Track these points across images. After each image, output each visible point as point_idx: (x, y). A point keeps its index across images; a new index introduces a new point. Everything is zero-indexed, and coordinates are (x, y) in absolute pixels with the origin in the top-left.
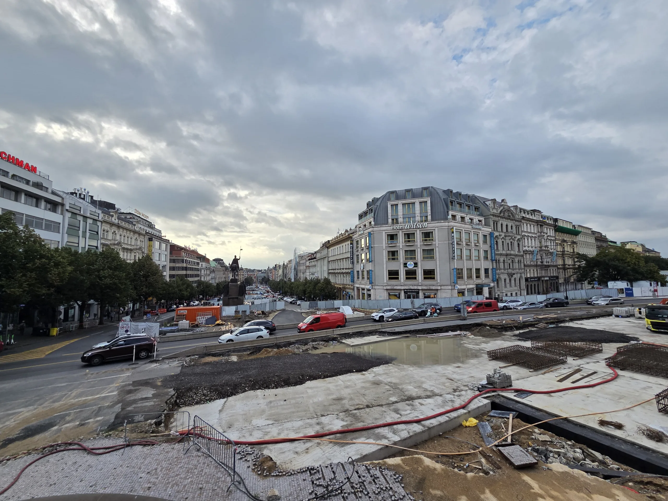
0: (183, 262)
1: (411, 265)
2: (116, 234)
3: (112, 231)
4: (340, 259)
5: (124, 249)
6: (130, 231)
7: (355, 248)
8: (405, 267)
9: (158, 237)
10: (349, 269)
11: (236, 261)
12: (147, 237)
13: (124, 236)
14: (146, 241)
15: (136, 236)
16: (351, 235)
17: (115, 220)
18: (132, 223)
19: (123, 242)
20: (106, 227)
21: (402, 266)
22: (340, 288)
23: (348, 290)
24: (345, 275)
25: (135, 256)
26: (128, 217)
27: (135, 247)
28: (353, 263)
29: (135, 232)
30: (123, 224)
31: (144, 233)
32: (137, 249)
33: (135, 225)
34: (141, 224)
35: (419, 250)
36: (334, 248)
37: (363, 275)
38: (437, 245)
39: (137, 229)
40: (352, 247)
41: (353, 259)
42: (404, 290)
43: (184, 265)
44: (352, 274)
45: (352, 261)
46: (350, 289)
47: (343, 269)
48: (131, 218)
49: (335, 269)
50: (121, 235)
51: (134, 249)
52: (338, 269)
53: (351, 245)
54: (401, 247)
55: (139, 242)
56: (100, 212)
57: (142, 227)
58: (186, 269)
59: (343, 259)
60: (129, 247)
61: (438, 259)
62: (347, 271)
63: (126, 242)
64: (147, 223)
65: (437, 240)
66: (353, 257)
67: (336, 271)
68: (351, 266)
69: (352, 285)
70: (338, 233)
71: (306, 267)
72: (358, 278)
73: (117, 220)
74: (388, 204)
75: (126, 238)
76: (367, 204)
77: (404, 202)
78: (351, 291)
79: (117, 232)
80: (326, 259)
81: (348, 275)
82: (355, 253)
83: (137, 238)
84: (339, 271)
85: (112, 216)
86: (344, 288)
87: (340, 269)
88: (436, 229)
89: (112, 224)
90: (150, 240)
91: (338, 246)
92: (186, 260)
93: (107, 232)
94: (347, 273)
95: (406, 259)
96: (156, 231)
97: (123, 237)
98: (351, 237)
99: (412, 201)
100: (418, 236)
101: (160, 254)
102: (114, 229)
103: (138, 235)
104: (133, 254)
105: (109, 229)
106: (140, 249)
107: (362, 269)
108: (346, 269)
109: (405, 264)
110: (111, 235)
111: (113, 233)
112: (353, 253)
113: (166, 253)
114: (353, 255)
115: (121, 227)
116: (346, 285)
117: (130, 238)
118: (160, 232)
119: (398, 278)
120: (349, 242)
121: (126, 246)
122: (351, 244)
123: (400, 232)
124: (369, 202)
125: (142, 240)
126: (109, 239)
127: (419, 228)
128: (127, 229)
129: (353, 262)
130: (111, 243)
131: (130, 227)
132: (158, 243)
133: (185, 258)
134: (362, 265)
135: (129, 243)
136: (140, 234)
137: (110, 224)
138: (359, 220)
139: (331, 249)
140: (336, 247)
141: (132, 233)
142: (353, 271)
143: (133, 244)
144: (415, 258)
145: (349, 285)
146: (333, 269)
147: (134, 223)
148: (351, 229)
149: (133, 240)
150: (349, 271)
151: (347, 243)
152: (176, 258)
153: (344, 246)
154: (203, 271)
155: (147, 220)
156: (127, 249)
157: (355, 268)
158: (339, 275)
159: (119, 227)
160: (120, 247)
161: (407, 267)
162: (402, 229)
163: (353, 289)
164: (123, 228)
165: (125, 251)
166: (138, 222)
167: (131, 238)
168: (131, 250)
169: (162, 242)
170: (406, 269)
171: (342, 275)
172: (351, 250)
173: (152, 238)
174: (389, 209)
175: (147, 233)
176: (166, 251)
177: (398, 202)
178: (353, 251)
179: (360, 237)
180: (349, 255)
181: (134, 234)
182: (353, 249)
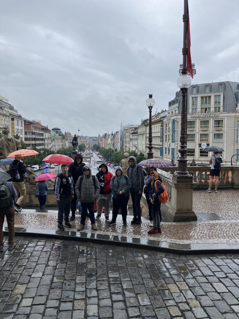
0: (32, 134)
1: (204, 146)
4: (154, 137)
6: (1, 114)
7: (164, 129)
8: (199, 147)
9: (16, 116)
10: (160, 145)
12: (10, 117)
14: (10, 120)
16: (162, 119)
21: (197, 146)
24: (157, 150)
28: (162, 142)
29: (4, 115)
31: (9, 115)
33: (3, 110)
35: (211, 134)
37: (169, 151)
38: (225, 131)
39: (5, 113)
40: (163, 129)
41: (162, 138)
42: (198, 164)
43: (34, 136)
44: (162, 150)
45: (162, 139)
47: (156, 145)
53: (162, 127)
54: (198, 131)
55: (6, 121)
57: (6, 109)
58: (35, 139)
59: (156, 137)
60: (1, 126)
61: (225, 142)
64: (8, 105)
65: (225, 127)
66: (162, 137)
70: (156, 112)
71: (130, 139)
72: (166, 153)
74: (190, 96)
76: (176, 94)
77: (203, 95)
80: (145, 135)
81: (159, 150)
82: (165, 134)
83: (5, 119)
87: (154, 145)
88: (226, 118)
90: (13, 119)
91: (153, 126)
92: (34, 132)
94: (158, 148)
95: (201, 140)
96: (15, 111)
98: (162, 121)
99: (209, 95)
100: (211, 123)
101: (18, 129)
107: (168, 146)
108: (158, 145)
109: (200, 145)
112: (163, 133)
113: (21, 128)
116: (158, 157)
117: (1, 120)
119: (194, 155)
120: (160, 124)
122: (161, 126)
123: (198, 120)
124: (178, 92)
127: (212, 117)
131: (1, 111)
132: (17, 121)
133: (34, 131)
134: (169, 143)
135: (1, 124)
136: (6, 116)
138: (169, 106)
141: (2, 116)
142: (162, 148)
144: (208, 140)
145: (160, 158)
149: (3, 121)
152: (27, 131)
154: (46, 140)
155: (8, 103)
156: (0, 128)
157: (164, 145)
161: (201, 147)
162: (199, 117)
166: (5, 107)
169: (19, 120)
170: (201, 148)
171: (155, 149)
172: (162, 131)
173: (14, 118)
174: (190, 101)
175: (10, 114)
176: (22, 126)
177: (198, 95)
178: (163, 132)
179: (168, 121)
180: (159, 135)
181: (3, 116)
182: (163, 130)
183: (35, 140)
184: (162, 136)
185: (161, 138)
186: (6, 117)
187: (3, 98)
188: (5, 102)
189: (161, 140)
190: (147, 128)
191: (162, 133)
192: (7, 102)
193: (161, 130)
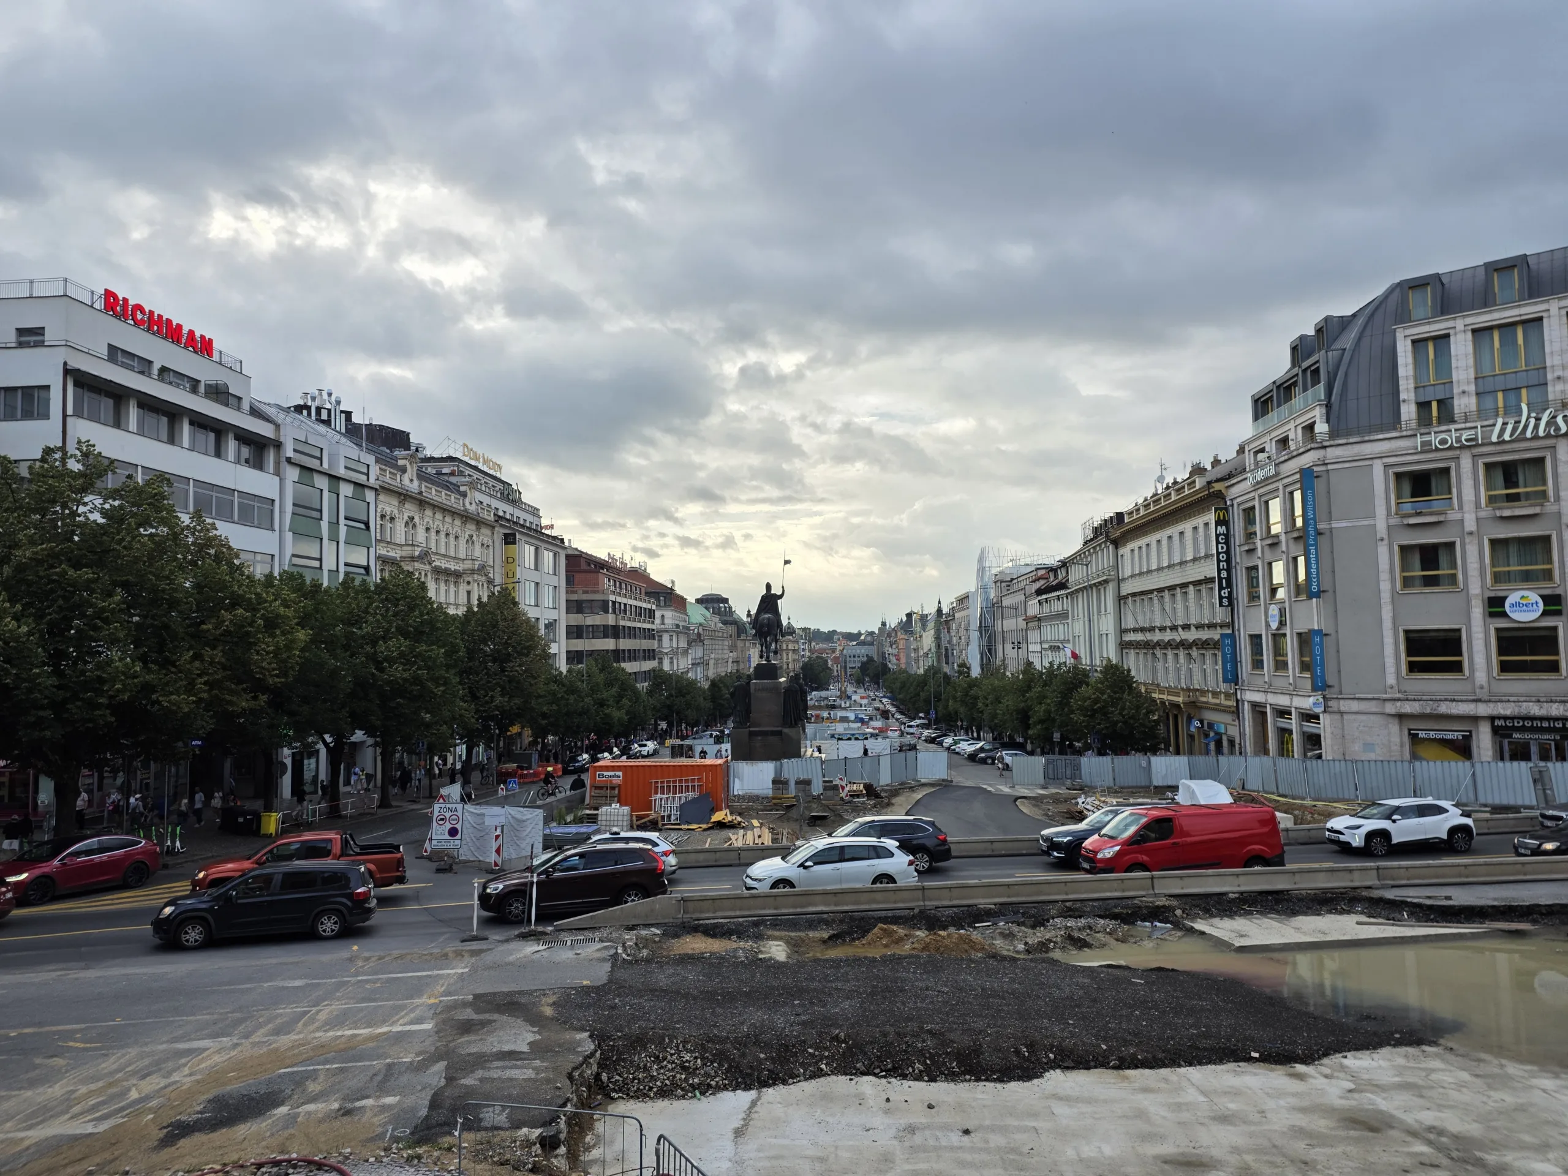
0: (606, 611)
1: (1525, 608)
2: (414, 526)
3: (406, 518)
4: (1172, 588)
5: (437, 571)
6: (454, 513)
7: (1238, 538)
8: (1492, 615)
9: (529, 529)
10: (1211, 626)
11: (770, 602)
12: (500, 532)
13: (438, 532)
14: (497, 544)
15: (471, 528)
16: (1217, 486)
17: (410, 482)
18: (454, 488)
19: (434, 549)
20: (389, 505)
21: (1477, 611)
22: (1176, 706)
23: (1210, 716)
24: (1194, 653)
25: (469, 593)
26: (445, 471)
27: (468, 565)
28: (1231, 604)
29: (466, 517)
30: (433, 494)
31: (492, 518)
32: (473, 572)
33: (464, 495)
34: (480, 491)
36: (1142, 542)
37: (1278, 651)
39: (472, 508)
40: (1227, 536)
41: (1229, 585)
42: (1492, 719)
43: (610, 619)
44: (1228, 650)
45: (1225, 593)
46: (1218, 709)
47: (1186, 627)
48: (452, 474)
49: (1151, 629)
50: (428, 529)
51: (465, 572)
52: (1162, 629)
53: (1222, 529)
54: (1470, 525)
55: (478, 547)
56: (370, 459)
57: (486, 500)
58: (615, 632)
59: (1184, 586)
60: (452, 566)
62: (1204, 635)
63: (443, 551)
64: (499, 486)
66: (1229, 579)
67: (1157, 637)
68: (1220, 615)
69: (1228, 696)
70: (1161, 479)
71: (1028, 620)
72: (1258, 664)
73: (416, 483)
74: (1400, 335)
75: (443, 535)
76: (1294, 349)
77: (1483, 319)
78: (1227, 718)
79: (417, 520)
80: (1111, 587)
81: (1208, 654)
82: (1242, 561)
83: (471, 536)
84: (1168, 636)
85: (403, 470)
86: (1194, 705)
87: (1174, 628)
89: (404, 496)
90: (510, 539)
91: (1162, 535)
92: (614, 603)
93: (392, 519)
94: (1203, 645)
95: (1497, 578)
96: (525, 510)
97: (433, 533)
98: (1220, 495)
99: (1529, 311)
101: (537, 584)
102: (410, 510)
103: (474, 527)
104: (463, 588)
105: (396, 511)
106: (481, 570)
107: (1274, 625)
108: (1199, 627)
109: (1495, 606)
110: (403, 529)
111: (407, 524)
112: (1228, 561)
113: (554, 581)
114: (1229, 570)
115: (428, 503)
116: (1203, 692)
117: (452, 538)
118: (535, 512)
119: (1457, 667)
120: (1211, 517)
121: (442, 564)
122: (1218, 523)
123: (1466, 462)
124: (1302, 338)
125: (487, 540)
126: (398, 541)
128: (445, 510)
129: (1230, 598)
130: (404, 554)
131: (451, 500)
132: (533, 549)
133: (612, 598)
134: (1274, 610)
135: (452, 554)
136: (479, 523)
137: (400, 494)
138: (1256, 418)
139: (1134, 545)
140: (1152, 538)
141: (458, 522)
142: (1232, 636)
143: (462, 554)
144: (1548, 575)
145: (1216, 694)
146: (1142, 630)
147: (462, 489)
148: (1216, 462)
149: (462, 542)
150: (1215, 635)
151: (1199, 521)
152: (585, 597)
153: (1189, 534)
154: (666, 638)
155: (498, 475)
156: (447, 573)
157: (1240, 624)
158: (1170, 653)
159: (422, 503)
160: (428, 567)
161: (1504, 615)
162: (1472, 445)
163: (1236, 712)
164: (436, 507)
165: (442, 577)
166: (472, 485)
167: (457, 537)
168: (457, 575)
169: (544, 545)
170: (1503, 624)
171: (1182, 654)
172: (1222, 548)
173: (515, 535)
174: (1401, 361)
175: (499, 518)
176: (555, 574)
177: (1450, 324)
178: (1228, 553)
179: (1261, 491)
180: (1210, 569)
181: (464, 523)
182: (1227, 543)
183: (616, 636)
184: (1224, 574)
185: (1221, 588)
186: (478, 529)
187: (475, 454)
188: (488, 471)
189: (1221, 598)
190: (1121, 551)
191: (1223, 557)
192: (491, 472)
193: (1218, 543)
